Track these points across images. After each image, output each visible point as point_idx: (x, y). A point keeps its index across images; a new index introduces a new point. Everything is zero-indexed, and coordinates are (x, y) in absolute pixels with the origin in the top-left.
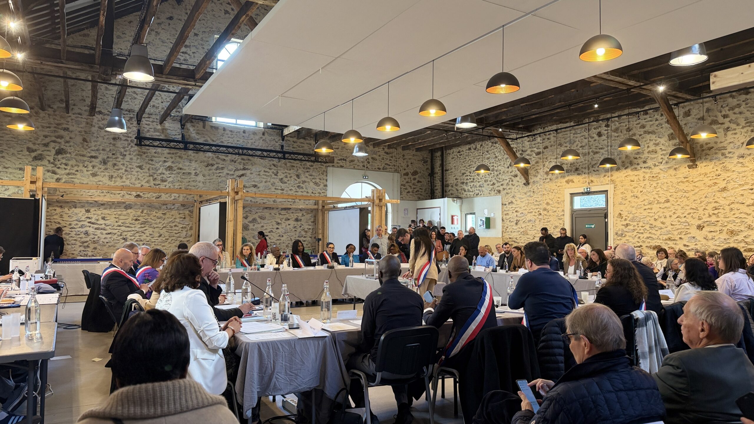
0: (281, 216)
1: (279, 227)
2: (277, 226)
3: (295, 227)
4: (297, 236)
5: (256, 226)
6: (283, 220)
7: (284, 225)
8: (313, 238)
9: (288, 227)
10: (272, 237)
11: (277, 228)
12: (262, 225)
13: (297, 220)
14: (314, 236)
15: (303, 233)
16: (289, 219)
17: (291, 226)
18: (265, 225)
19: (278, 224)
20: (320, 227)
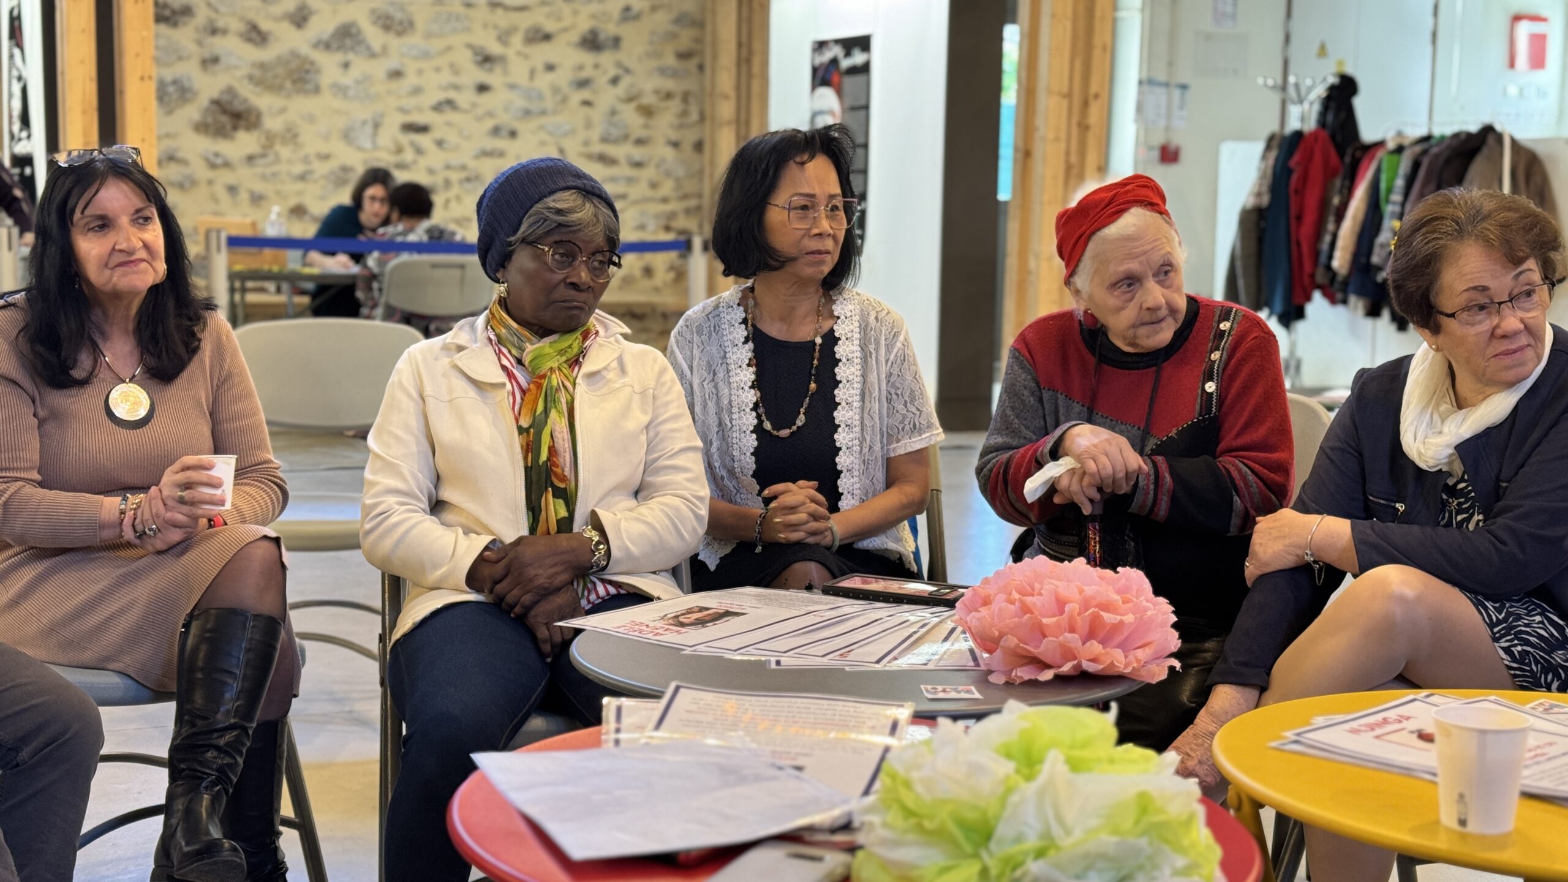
0: (502, 19)
1: (494, 78)
2: (483, 77)
3: (583, 84)
4: (595, 134)
5: (355, 72)
6: (517, 41)
7: (518, 70)
8: (687, 146)
9: (544, 81)
10: (451, 137)
11: (482, 88)
12: (392, 63)
13: (592, 42)
14: (689, 137)
15: (630, 116)
16: (547, 37)
17: (563, 78)
18: (411, 67)
19: (486, 60)
20: (726, 81)
